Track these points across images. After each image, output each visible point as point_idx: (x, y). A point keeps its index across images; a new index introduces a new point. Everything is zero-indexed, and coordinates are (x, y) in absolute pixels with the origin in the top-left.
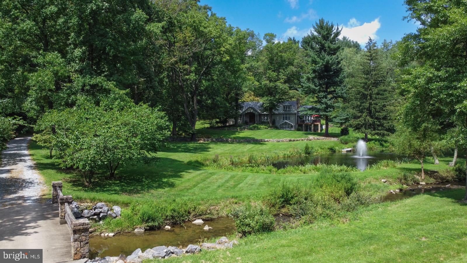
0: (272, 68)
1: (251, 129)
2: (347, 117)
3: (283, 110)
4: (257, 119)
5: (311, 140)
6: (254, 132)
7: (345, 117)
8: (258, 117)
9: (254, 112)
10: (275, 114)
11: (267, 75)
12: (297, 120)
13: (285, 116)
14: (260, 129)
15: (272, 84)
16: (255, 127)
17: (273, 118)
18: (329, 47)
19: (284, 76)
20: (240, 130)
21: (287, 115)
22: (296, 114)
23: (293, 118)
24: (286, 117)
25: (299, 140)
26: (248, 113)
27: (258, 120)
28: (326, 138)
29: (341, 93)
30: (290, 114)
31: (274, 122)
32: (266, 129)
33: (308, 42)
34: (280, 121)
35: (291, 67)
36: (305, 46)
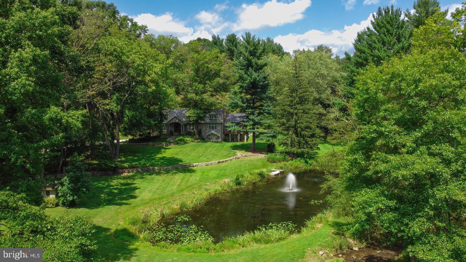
0: (198, 80)
1: (177, 143)
2: (274, 134)
3: (210, 119)
4: (183, 129)
5: (239, 158)
6: (180, 148)
7: (272, 135)
8: (184, 127)
9: (179, 122)
10: (200, 123)
11: (194, 88)
12: (224, 130)
13: (211, 125)
14: (186, 143)
15: (198, 97)
16: (181, 140)
17: (199, 127)
18: (256, 64)
19: (210, 87)
20: (166, 146)
21: (213, 125)
22: (222, 123)
23: (219, 128)
24: (213, 127)
25: (228, 160)
26: (173, 123)
27: (184, 131)
28: (253, 154)
29: (268, 110)
30: (217, 123)
31: (200, 133)
32: (193, 142)
33: (232, 40)
34: (207, 131)
35: (218, 78)
36: (229, 45)
